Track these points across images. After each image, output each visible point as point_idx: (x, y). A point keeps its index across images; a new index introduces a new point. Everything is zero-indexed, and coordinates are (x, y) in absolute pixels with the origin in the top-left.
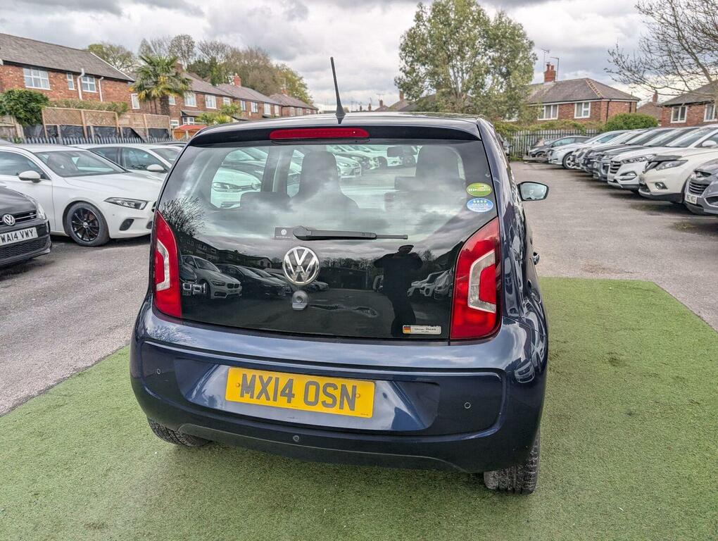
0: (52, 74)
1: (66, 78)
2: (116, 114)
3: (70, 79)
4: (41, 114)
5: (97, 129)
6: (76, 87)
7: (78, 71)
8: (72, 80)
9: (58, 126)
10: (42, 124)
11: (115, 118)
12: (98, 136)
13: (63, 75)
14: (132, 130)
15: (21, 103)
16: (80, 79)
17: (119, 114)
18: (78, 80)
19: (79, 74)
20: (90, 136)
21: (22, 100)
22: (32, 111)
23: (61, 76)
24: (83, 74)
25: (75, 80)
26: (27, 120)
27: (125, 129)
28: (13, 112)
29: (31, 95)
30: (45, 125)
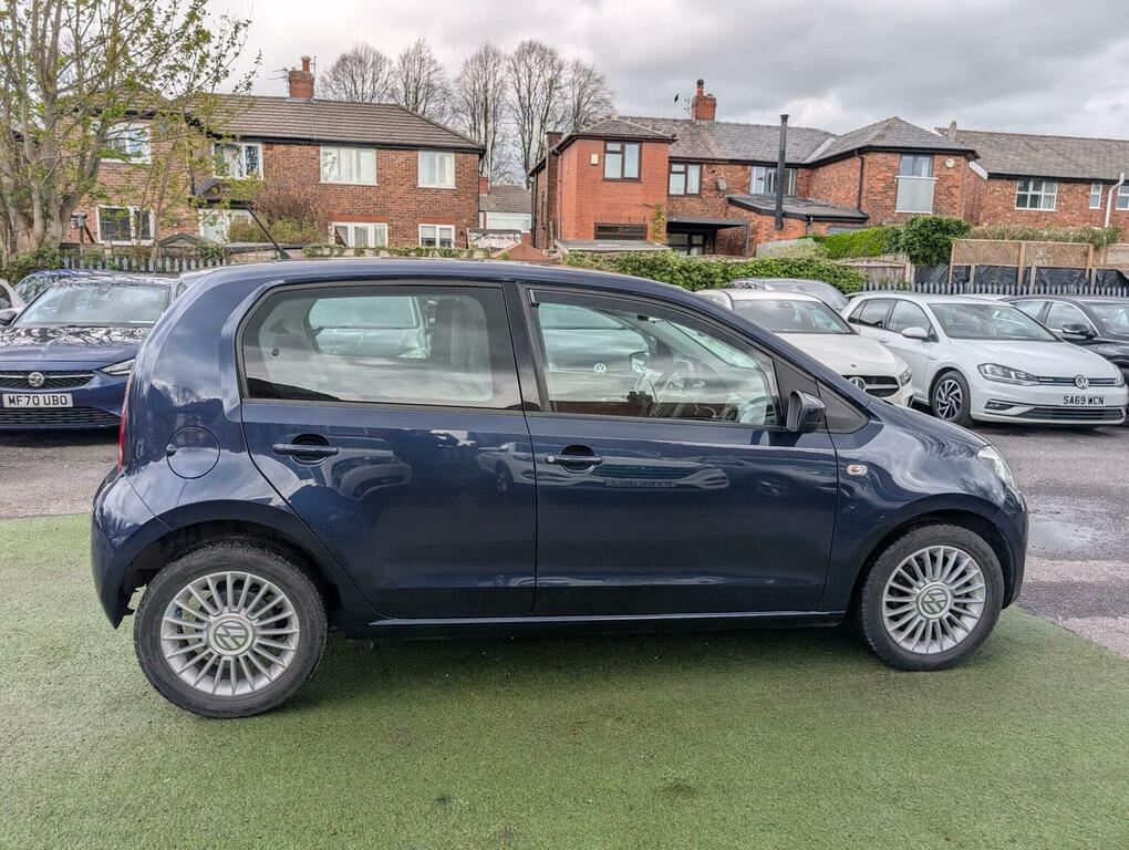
0: (1065, 187)
1: (1089, 190)
2: (1092, 247)
3: (1096, 192)
4: (950, 249)
5: (1044, 272)
6: (1104, 204)
7: (1115, 178)
8: (1099, 193)
9: (973, 267)
10: (948, 263)
11: (1086, 254)
12: (1043, 282)
13: (1086, 187)
14: (1120, 274)
15: (921, 235)
16: (1115, 192)
17: (1097, 249)
18: (1111, 192)
19: (1114, 182)
20: (1026, 282)
21: (924, 231)
22: (934, 245)
23: (1081, 188)
24: (1121, 182)
25: (1105, 192)
26: (926, 258)
27: (1105, 273)
28: (909, 247)
29: (939, 223)
30: (952, 265)
